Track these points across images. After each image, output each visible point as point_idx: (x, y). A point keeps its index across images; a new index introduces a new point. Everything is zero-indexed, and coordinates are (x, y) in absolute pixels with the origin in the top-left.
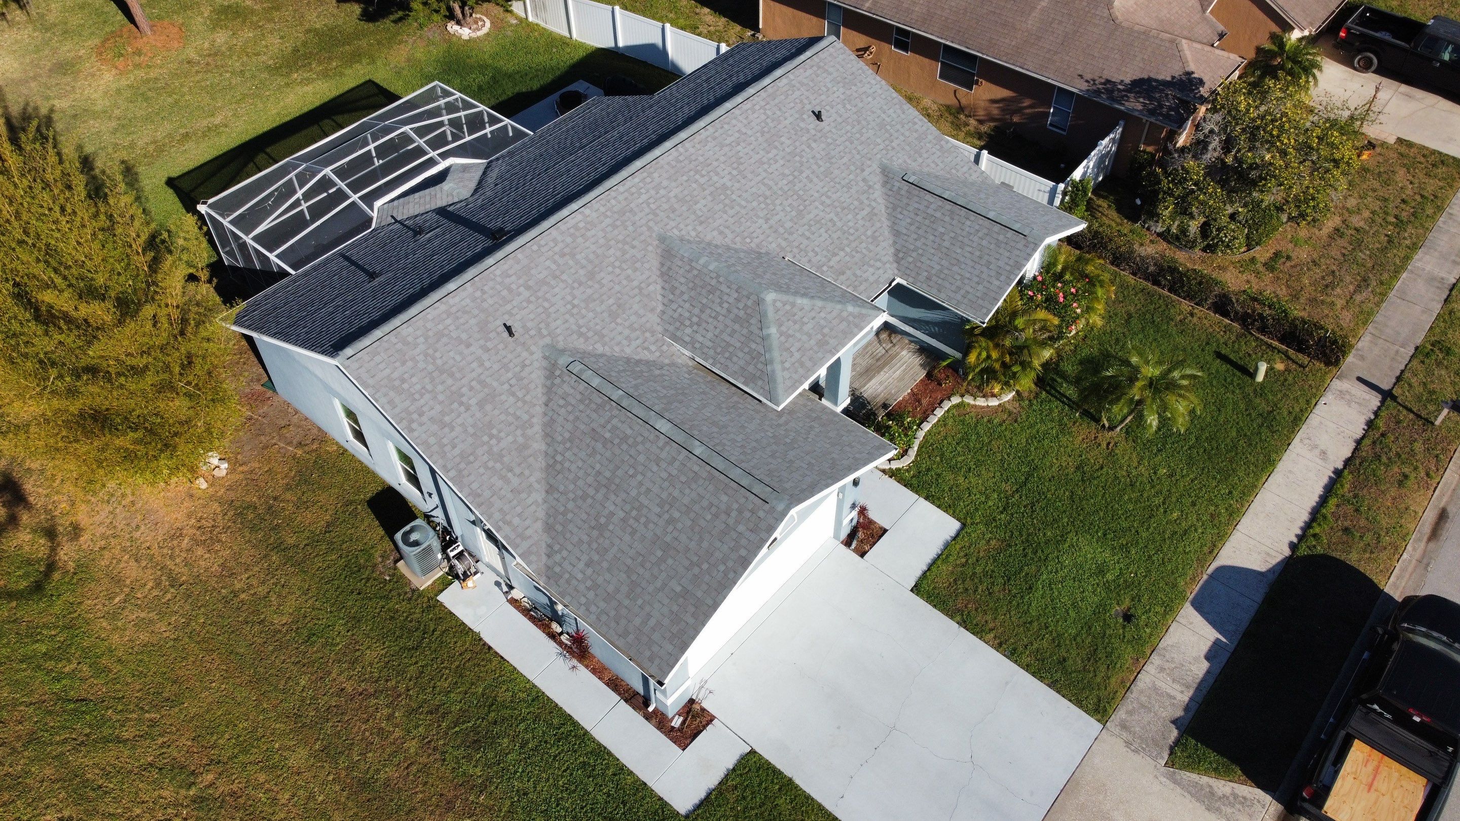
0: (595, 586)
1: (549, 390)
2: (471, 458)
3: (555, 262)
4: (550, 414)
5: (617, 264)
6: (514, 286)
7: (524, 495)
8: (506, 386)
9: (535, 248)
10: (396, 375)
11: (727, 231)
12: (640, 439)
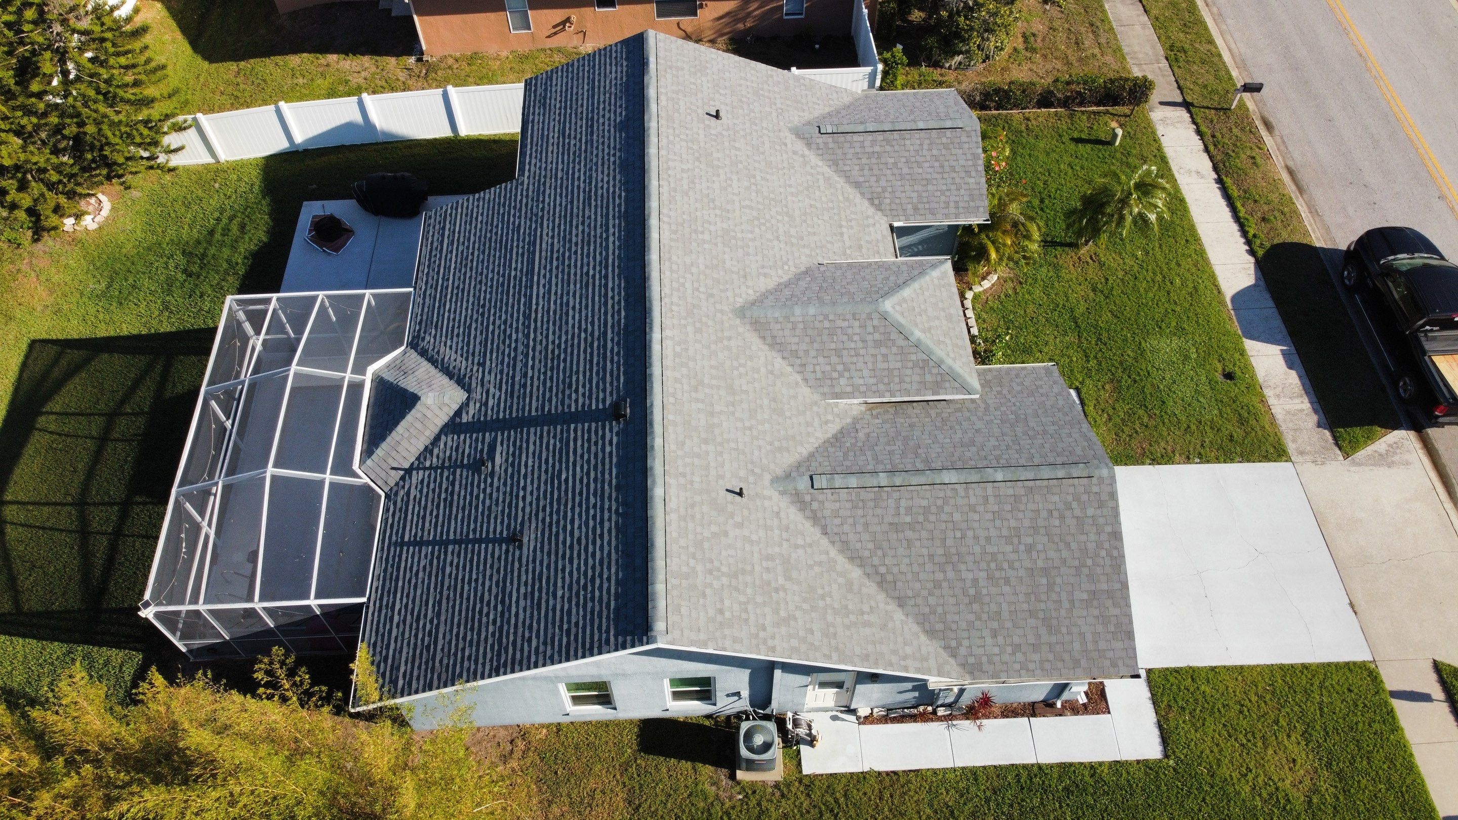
0: (1017, 648)
1: (815, 519)
2: (832, 630)
3: (697, 400)
4: (837, 538)
5: (735, 364)
6: (696, 450)
7: (890, 625)
8: (785, 544)
9: (672, 400)
10: (711, 612)
11: (766, 271)
12: (940, 502)
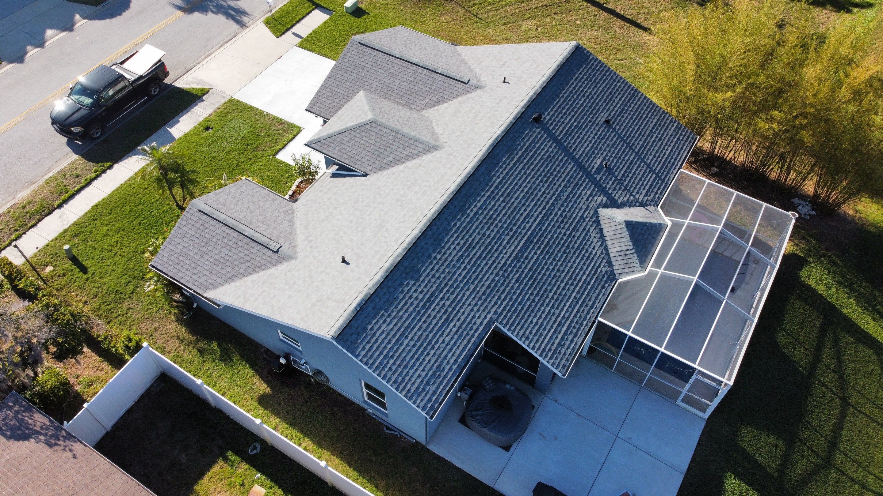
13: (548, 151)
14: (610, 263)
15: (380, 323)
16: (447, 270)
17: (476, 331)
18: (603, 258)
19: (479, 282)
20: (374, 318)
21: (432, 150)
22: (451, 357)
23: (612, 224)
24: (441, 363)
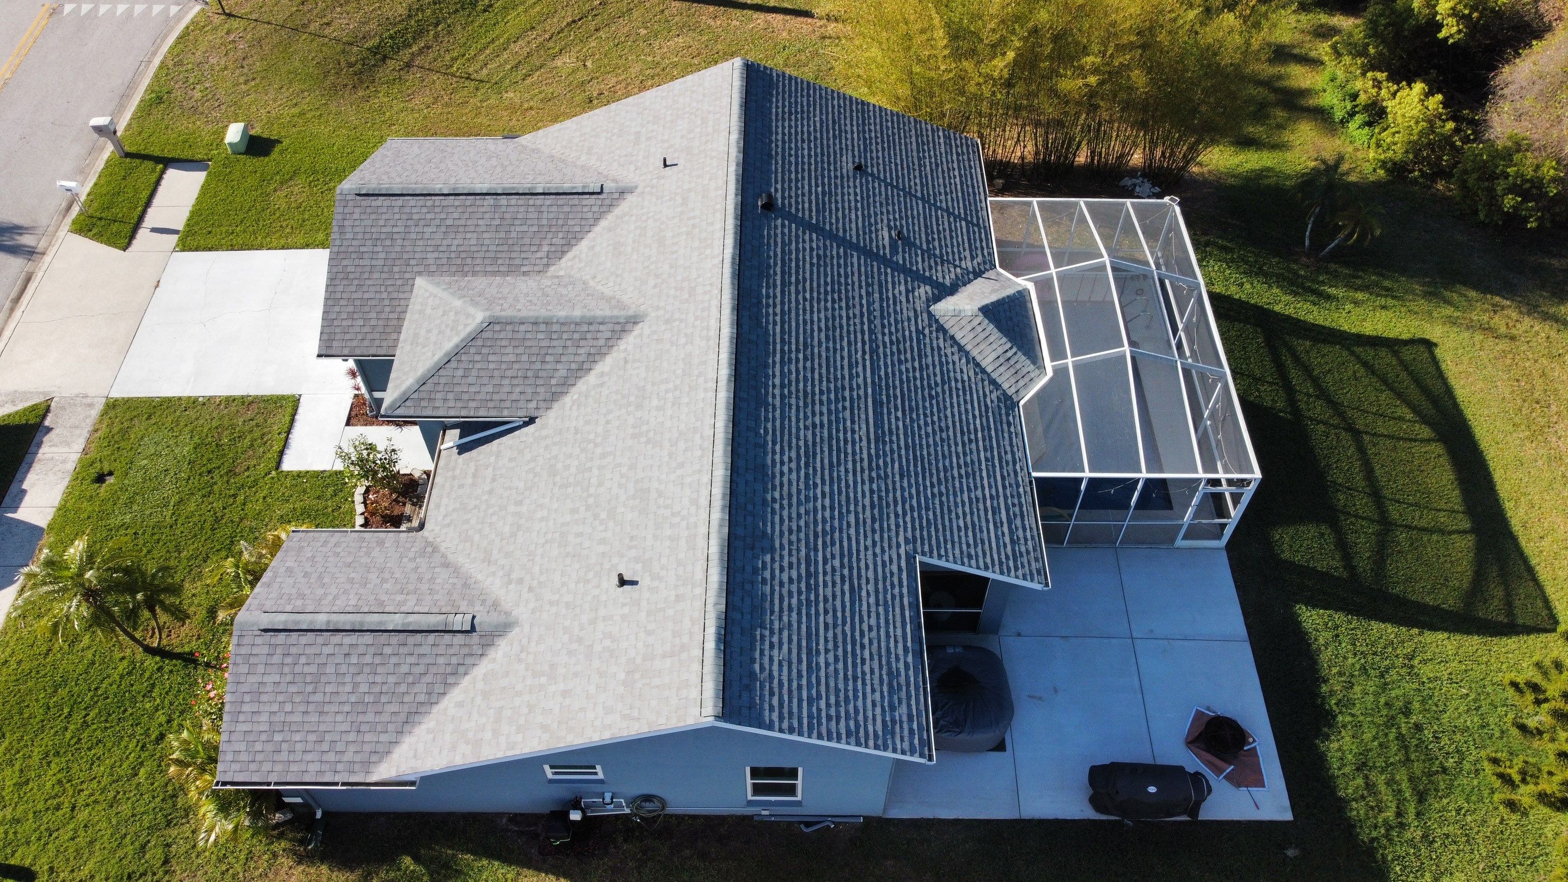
13: (812, 249)
14: (993, 382)
15: (767, 653)
16: (802, 511)
17: (901, 585)
18: (983, 380)
19: (856, 505)
20: (753, 649)
21: (629, 327)
22: (896, 647)
23: (963, 322)
24: (889, 663)
